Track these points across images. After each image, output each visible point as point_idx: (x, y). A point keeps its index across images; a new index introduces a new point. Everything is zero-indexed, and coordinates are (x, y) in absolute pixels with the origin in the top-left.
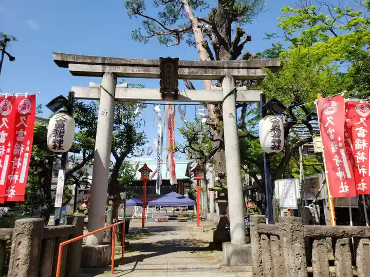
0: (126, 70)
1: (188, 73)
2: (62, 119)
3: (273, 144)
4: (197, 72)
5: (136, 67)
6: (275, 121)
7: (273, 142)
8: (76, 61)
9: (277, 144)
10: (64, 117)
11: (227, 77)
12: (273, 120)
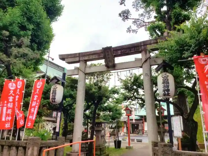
0: (89, 57)
1: (120, 53)
2: (55, 87)
3: (164, 92)
4: (126, 51)
5: (94, 55)
6: (165, 76)
7: (164, 91)
8: (68, 57)
9: (166, 93)
10: (56, 86)
11: (143, 51)
12: (164, 76)
